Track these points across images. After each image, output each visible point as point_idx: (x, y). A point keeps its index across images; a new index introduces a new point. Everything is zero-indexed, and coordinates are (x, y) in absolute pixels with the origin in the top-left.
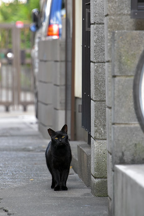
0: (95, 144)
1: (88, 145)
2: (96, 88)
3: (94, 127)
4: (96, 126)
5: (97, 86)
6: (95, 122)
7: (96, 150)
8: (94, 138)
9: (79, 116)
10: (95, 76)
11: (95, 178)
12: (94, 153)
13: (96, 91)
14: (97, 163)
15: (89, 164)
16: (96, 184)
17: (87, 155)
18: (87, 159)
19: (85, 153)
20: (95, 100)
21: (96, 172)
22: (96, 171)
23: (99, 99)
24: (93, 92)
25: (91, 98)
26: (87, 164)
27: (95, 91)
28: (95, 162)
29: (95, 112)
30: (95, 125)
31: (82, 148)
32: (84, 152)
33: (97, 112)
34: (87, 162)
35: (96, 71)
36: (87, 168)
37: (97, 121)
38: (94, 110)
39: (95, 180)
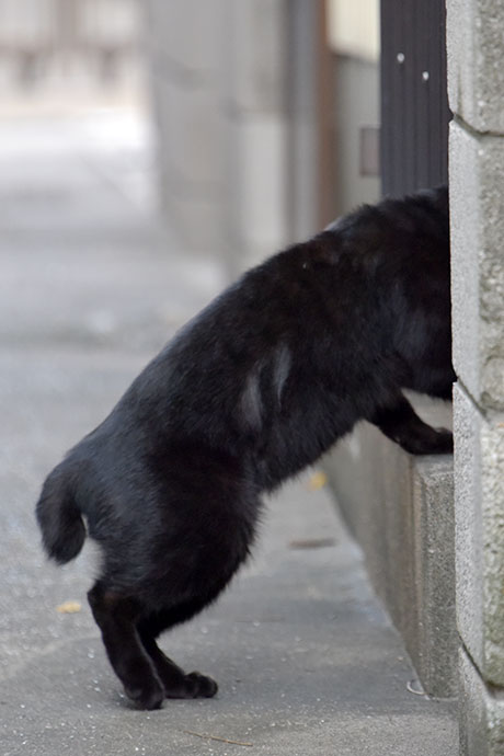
0: (485, 447)
2: (488, 42)
3: (475, 322)
4: (488, 316)
5: (496, 24)
6: (484, 287)
7: (496, 491)
8: (477, 397)
12: (478, 505)
13: (489, 60)
15: (440, 546)
16: (496, 734)
17: (423, 484)
18: (424, 509)
20: (481, 125)
21: (496, 650)
22: (496, 642)
24: (467, 69)
25: (453, 107)
26: (427, 545)
27: (481, 60)
28: (491, 577)
29: (487, 213)
30: (484, 305)
33: (495, 213)
34: (425, 527)
36: (425, 566)
37: (500, 280)
38: (474, 202)
39: (490, 703)
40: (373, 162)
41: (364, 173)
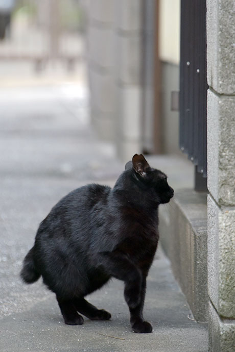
0: (220, 221)
1: (194, 193)
2: (224, 58)
4: (222, 167)
5: (227, 50)
6: (221, 156)
7: (224, 239)
8: (217, 201)
9: (173, 119)
10: (220, 22)
11: (222, 318)
12: (217, 244)
13: (224, 65)
14: (228, 275)
15: (202, 260)
16: (224, 337)
17: (195, 235)
18: (195, 245)
19: (190, 224)
20: (220, 91)
21: (224, 303)
22: (224, 300)
23: (232, 88)
24: (215, 68)
25: (209, 83)
26: (196, 260)
27: (220, 65)
28: (222, 273)
29: (222, 127)
30: (220, 163)
31: (180, 205)
32: (184, 218)
33: (226, 126)
34: (196, 253)
35: (223, 7)
36: (195, 268)
37: (227, 154)
38: (217, 122)
39: (221, 324)
40: (176, 105)
41: (173, 109)
